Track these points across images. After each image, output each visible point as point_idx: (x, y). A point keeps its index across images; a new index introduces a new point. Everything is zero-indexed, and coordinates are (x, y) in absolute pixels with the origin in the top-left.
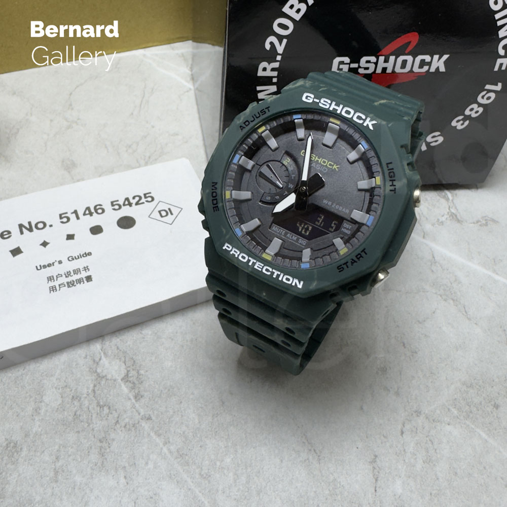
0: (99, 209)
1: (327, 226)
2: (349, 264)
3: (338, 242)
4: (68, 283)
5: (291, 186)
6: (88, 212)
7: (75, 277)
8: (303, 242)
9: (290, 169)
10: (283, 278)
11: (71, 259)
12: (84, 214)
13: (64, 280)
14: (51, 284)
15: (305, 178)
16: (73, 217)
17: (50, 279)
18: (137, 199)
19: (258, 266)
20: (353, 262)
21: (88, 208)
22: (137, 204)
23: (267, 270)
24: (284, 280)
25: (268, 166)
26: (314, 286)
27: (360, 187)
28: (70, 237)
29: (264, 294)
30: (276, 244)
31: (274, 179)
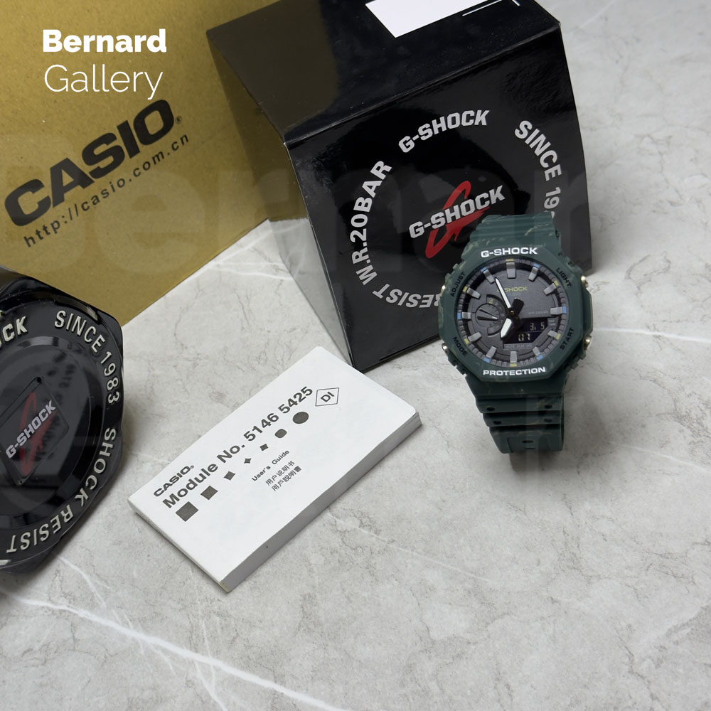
0: (272, 418)
1: (539, 328)
2: (566, 342)
3: (551, 333)
4: (284, 479)
5: (503, 315)
6: (265, 423)
7: (287, 473)
8: (529, 345)
9: (497, 304)
10: (531, 371)
11: (275, 462)
12: (264, 427)
13: (279, 478)
14: (272, 485)
15: (509, 306)
16: (256, 432)
17: (269, 482)
18: (298, 396)
19: (512, 373)
20: (568, 339)
21: (263, 421)
22: (300, 400)
23: (519, 372)
24: (533, 372)
25: (481, 310)
26: (552, 366)
27: (547, 293)
28: (264, 447)
29: (522, 390)
30: (514, 355)
31: (489, 317)
